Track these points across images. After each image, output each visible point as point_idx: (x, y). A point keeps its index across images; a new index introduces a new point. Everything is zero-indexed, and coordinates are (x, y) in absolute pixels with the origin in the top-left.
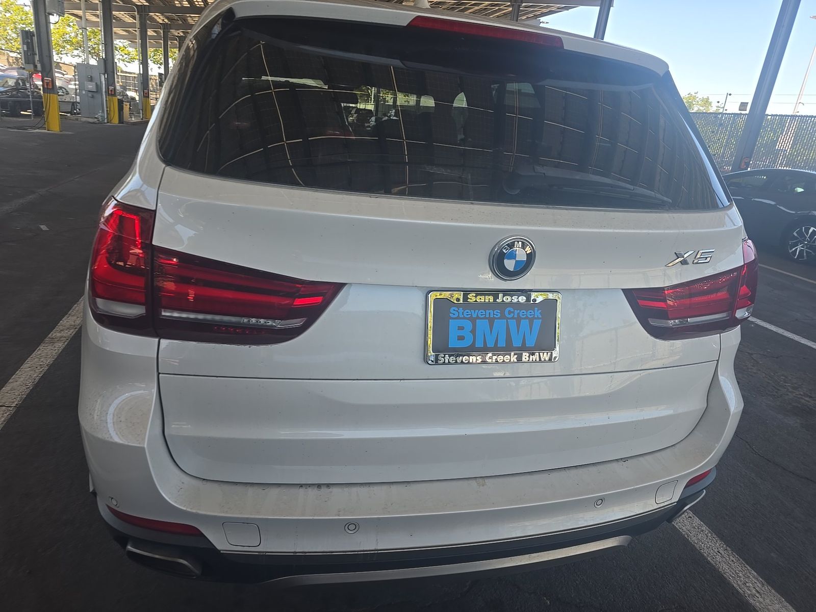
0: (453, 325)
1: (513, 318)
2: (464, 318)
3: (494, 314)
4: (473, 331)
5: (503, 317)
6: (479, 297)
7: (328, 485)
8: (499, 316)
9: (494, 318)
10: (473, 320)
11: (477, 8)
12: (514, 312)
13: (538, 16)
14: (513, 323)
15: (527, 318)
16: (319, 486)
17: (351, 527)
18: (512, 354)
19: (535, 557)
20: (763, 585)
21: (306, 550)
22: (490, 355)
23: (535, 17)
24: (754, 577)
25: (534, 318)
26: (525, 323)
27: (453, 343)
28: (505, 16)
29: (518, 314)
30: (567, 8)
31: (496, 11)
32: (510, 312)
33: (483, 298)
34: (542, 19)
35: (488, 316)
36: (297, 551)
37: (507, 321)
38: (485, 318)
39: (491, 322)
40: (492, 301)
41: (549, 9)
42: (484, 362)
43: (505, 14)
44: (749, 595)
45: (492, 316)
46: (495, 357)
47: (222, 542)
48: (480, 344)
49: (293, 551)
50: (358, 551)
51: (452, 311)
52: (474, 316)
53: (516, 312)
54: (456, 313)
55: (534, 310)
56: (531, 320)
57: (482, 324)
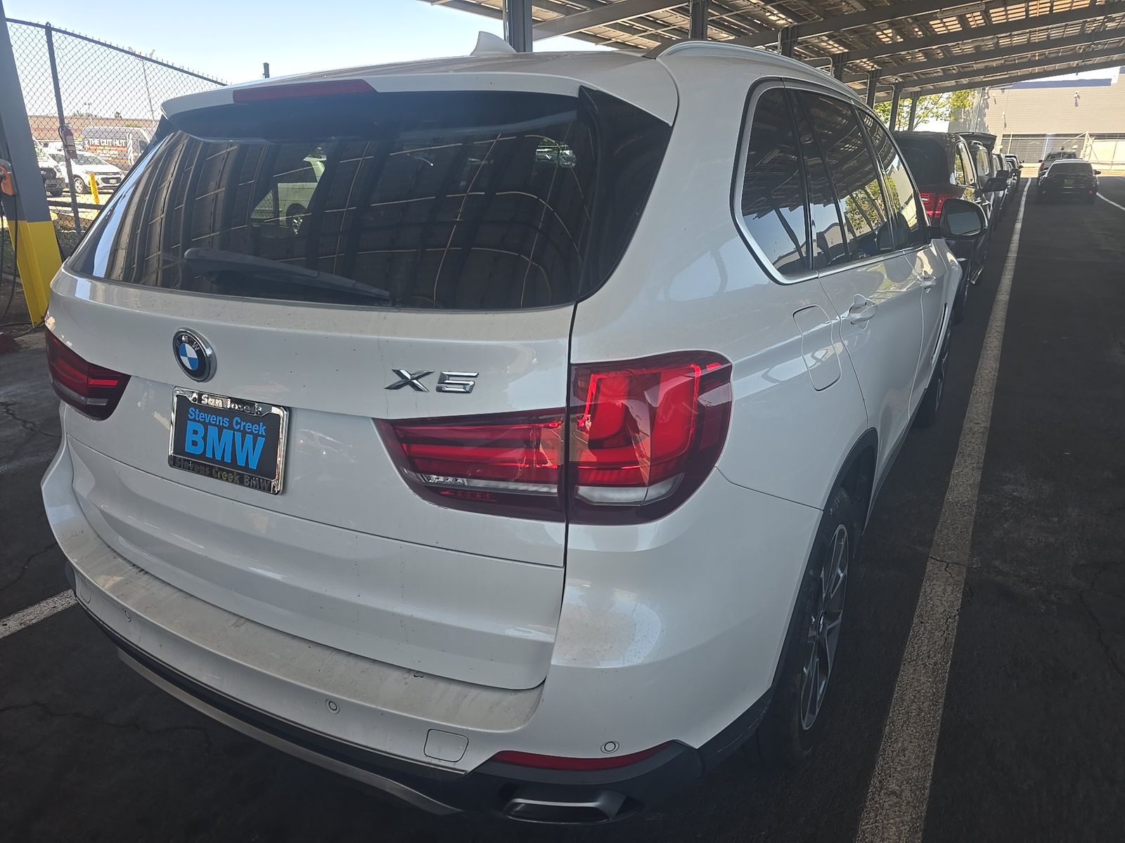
0: (191, 426)
1: (239, 430)
2: (199, 421)
3: (223, 422)
4: (205, 438)
5: (231, 427)
6: (211, 399)
8: (227, 426)
9: (225, 427)
10: (206, 425)
12: (240, 424)
14: (238, 435)
15: (251, 433)
18: (236, 473)
25: (258, 435)
26: (249, 438)
27: (188, 448)
29: (244, 426)
32: (237, 423)
33: (214, 401)
35: (218, 424)
37: (234, 433)
38: (215, 425)
39: (221, 429)
40: (221, 405)
42: (211, 474)
45: (221, 424)
46: (220, 472)
48: (208, 455)
51: (190, 412)
52: (207, 421)
53: (243, 424)
54: (193, 414)
55: (261, 424)
56: (256, 437)
57: (213, 431)
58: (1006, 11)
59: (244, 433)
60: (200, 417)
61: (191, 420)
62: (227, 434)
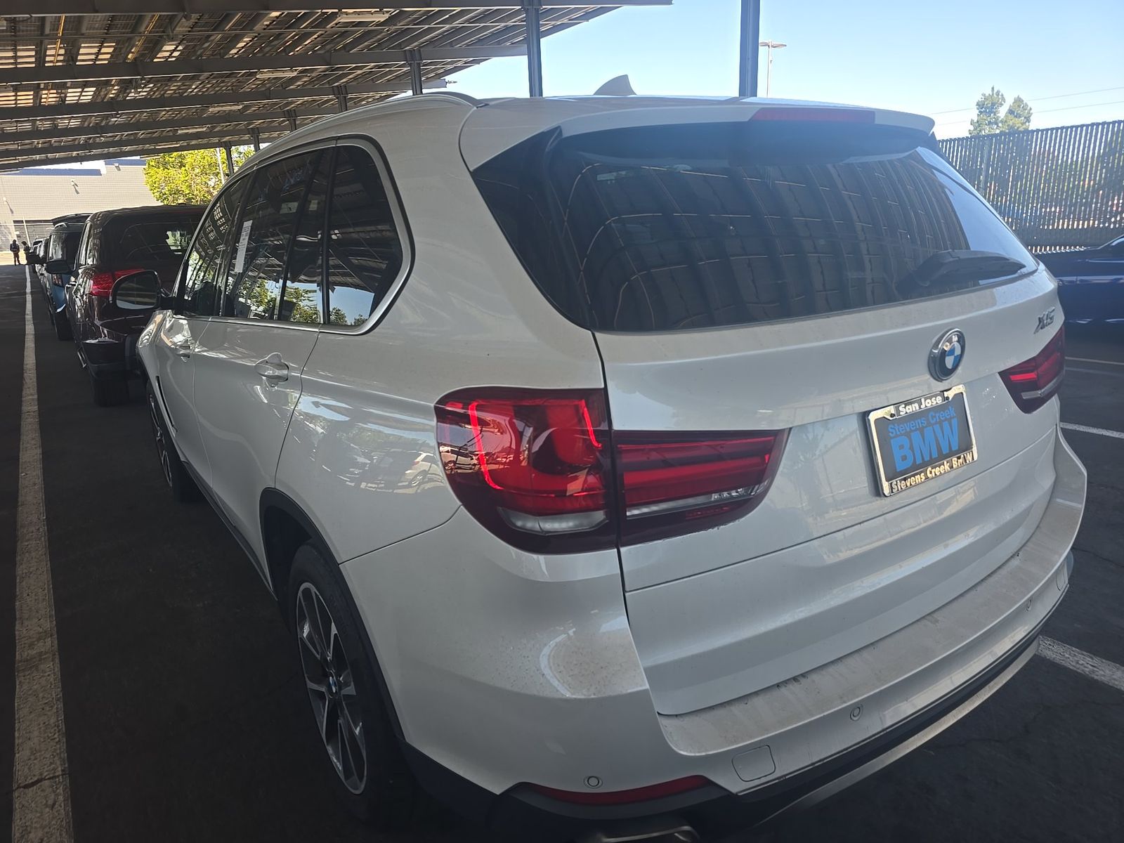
0: (894, 443)
1: (936, 423)
2: (901, 435)
3: (922, 423)
4: (912, 448)
5: (929, 424)
6: (907, 407)
7: (803, 675)
8: (926, 424)
9: (924, 427)
10: (908, 435)
11: (359, 72)
12: (935, 417)
13: (441, 75)
14: (937, 428)
15: (946, 420)
16: (795, 679)
17: (857, 712)
18: (945, 462)
19: (993, 686)
20: (1092, 659)
21: (822, 757)
22: (930, 469)
23: (437, 76)
24: (1078, 653)
25: (951, 418)
26: (946, 424)
27: (900, 466)
28: (398, 79)
29: (939, 417)
30: (478, 62)
31: (386, 74)
32: (933, 417)
33: (910, 407)
34: (447, 78)
36: (814, 761)
37: (933, 427)
38: (916, 430)
39: (921, 430)
40: (918, 408)
41: (454, 65)
42: (927, 478)
43: (397, 77)
44: (1089, 672)
45: (921, 427)
46: (933, 471)
47: (734, 783)
48: (919, 461)
49: (810, 763)
50: (869, 738)
51: (891, 430)
52: (908, 430)
53: (937, 415)
54: (894, 431)
55: (950, 407)
56: (949, 420)
57: (916, 437)
58: (16, 95)
59: (941, 423)
60: (901, 429)
61: (894, 437)
62: (928, 432)
